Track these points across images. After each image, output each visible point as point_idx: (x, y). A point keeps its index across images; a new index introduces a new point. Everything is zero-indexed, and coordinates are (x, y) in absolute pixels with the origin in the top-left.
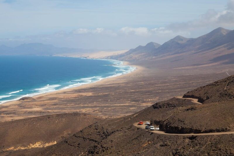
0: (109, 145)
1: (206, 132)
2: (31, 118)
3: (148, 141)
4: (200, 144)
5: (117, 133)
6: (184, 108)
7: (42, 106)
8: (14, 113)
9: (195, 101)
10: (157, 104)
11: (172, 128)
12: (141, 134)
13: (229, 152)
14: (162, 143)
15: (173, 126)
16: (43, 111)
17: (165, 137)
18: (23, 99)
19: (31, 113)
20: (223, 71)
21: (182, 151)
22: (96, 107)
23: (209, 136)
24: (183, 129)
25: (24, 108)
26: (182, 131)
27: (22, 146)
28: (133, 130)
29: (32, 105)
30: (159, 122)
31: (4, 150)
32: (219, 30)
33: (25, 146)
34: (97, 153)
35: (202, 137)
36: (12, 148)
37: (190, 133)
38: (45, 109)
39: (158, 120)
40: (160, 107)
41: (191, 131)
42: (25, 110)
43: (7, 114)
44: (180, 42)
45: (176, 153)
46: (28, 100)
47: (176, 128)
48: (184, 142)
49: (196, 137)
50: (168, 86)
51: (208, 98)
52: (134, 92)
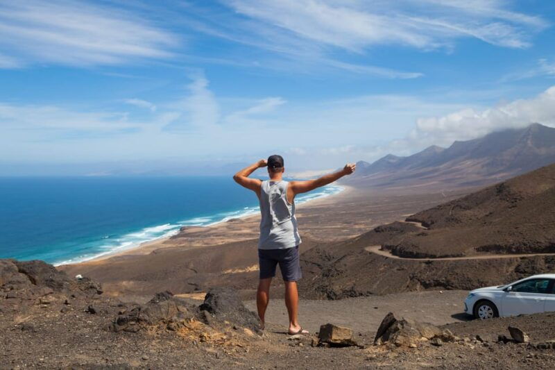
0: (343, 269)
1: (441, 257)
2: (247, 241)
3: (384, 265)
4: (436, 268)
5: (348, 257)
6: (415, 233)
7: (251, 228)
8: (224, 235)
9: (419, 225)
10: (378, 228)
11: (407, 253)
12: (374, 258)
13: (466, 276)
14: (398, 267)
15: (407, 251)
16: (253, 233)
17: (401, 261)
18: (231, 221)
19: (240, 235)
20: (438, 192)
21: (419, 275)
22: (306, 229)
23: (445, 261)
24: (418, 254)
25: (234, 230)
26: (417, 256)
27: (239, 269)
28: (366, 254)
29: (241, 226)
30: (391, 246)
31: (222, 273)
32: (433, 147)
33: (242, 269)
34: (332, 276)
35: (439, 262)
36: (230, 271)
37: (425, 257)
38: (254, 231)
39: (389, 244)
40: (383, 231)
41: (426, 256)
42: (234, 232)
43: (216, 236)
44: (392, 161)
45: (413, 277)
46: (237, 222)
47: (411, 253)
48: (420, 266)
49: (432, 261)
50: (380, 207)
51: (433, 223)
52: (346, 214)
